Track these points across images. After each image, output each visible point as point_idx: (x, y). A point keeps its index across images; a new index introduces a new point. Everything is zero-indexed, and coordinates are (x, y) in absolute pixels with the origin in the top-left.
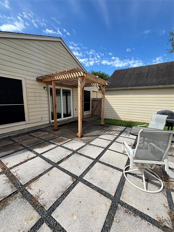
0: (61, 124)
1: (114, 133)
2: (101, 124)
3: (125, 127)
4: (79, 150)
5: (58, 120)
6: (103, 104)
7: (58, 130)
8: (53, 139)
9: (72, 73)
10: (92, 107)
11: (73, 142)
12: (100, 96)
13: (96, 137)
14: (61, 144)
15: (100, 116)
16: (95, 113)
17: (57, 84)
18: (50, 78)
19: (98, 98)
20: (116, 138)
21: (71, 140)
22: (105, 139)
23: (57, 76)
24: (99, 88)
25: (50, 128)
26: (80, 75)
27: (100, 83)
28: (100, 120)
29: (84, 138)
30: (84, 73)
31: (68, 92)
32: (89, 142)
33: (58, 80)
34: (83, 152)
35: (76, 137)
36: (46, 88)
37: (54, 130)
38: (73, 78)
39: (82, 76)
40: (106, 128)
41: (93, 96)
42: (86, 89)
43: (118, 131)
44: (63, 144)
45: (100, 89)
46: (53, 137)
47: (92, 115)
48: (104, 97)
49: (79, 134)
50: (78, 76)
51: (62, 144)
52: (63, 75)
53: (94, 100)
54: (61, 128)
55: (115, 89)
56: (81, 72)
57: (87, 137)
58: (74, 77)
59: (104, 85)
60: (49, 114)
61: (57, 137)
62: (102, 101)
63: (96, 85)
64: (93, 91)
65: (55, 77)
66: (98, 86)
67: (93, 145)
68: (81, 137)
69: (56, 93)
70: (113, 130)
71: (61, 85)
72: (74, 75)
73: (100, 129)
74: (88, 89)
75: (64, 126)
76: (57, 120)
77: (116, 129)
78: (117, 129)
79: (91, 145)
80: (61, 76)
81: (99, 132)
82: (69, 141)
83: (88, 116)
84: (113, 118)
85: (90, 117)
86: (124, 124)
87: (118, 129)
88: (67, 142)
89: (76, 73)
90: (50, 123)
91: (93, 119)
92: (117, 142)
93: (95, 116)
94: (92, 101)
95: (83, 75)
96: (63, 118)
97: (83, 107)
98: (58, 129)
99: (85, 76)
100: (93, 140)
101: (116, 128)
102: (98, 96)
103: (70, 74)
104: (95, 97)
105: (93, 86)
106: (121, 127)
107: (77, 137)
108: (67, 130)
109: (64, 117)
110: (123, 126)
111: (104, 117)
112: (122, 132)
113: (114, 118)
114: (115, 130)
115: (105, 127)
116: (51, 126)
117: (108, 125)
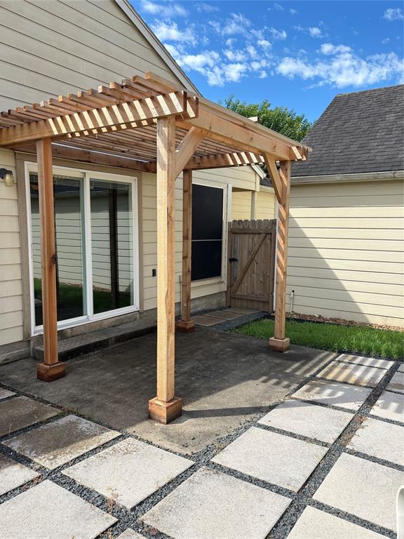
0: (77, 345)
1: (340, 394)
2: (271, 343)
3: (391, 363)
4: (154, 504)
5: (63, 325)
6: (279, 247)
7: (61, 376)
8: (25, 430)
9: (129, 103)
10: (232, 260)
11: (128, 452)
12: (266, 209)
13: (248, 418)
14: (61, 461)
15: (268, 302)
16: (245, 289)
17: (61, 157)
18: (25, 125)
19: (256, 219)
20: (350, 430)
21: (116, 439)
22: (292, 435)
23: (59, 119)
24: (263, 175)
25: (27, 364)
26: (167, 112)
27: (265, 148)
28: (266, 321)
29: (187, 426)
30: (185, 98)
31: (121, 195)
32: (208, 451)
33: (63, 136)
34: (172, 518)
35: (142, 420)
36: (10, 173)
37: (41, 377)
38: (134, 125)
39: (178, 117)
40: (296, 365)
41: (234, 210)
42: (202, 178)
43: (356, 384)
44: (74, 461)
45: (268, 181)
46: (31, 416)
47: (232, 297)
48: (288, 214)
49: (160, 404)
50: (155, 113)
51: (67, 465)
52: (85, 114)
53: (240, 229)
54: (80, 366)
55: (338, 177)
56: (173, 96)
57: (200, 420)
58: (139, 122)
59: (283, 162)
60: (25, 295)
61: (48, 421)
62: (278, 237)
63: (247, 162)
64: (235, 190)
65: (50, 120)
66: (254, 167)
67: (231, 472)
68: (168, 423)
69: (56, 199)
70: (330, 377)
71: (86, 160)
72: (139, 111)
73: (268, 374)
74: (214, 178)
75: (94, 357)
76: (59, 323)
77: (347, 372)
78: (350, 375)
79: (219, 468)
80: (76, 115)
81: (262, 387)
82: (104, 446)
83: (214, 303)
84: (327, 315)
85: (221, 308)
86: (384, 347)
87: (358, 374)
88: (94, 451)
89: (148, 101)
90: (27, 339)
91: (236, 315)
92: (357, 454)
93: (244, 303)
94: (232, 232)
95: (180, 109)
96: (90, 317)
97: (189, 261)
98: (61, 370)
99: (192, 114)
100: (230, 439)
101: (345, 368)
102: (257, 210)
103: (119, 106)
104: (246, 216)
105: (235, 165)
106: (371, 360)
107: (150, 417)
108: (108, 374)
109: (95, 312)
110: (378, 357)
111: (288, 309)
112: (376, 392)
113: (334, 315)
114: (341, 378)
115: (294, 358)
116: (30, 353)
117: (307, 350)
